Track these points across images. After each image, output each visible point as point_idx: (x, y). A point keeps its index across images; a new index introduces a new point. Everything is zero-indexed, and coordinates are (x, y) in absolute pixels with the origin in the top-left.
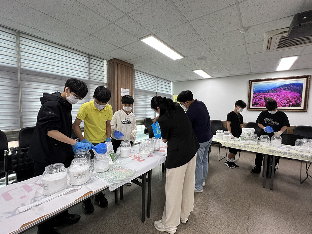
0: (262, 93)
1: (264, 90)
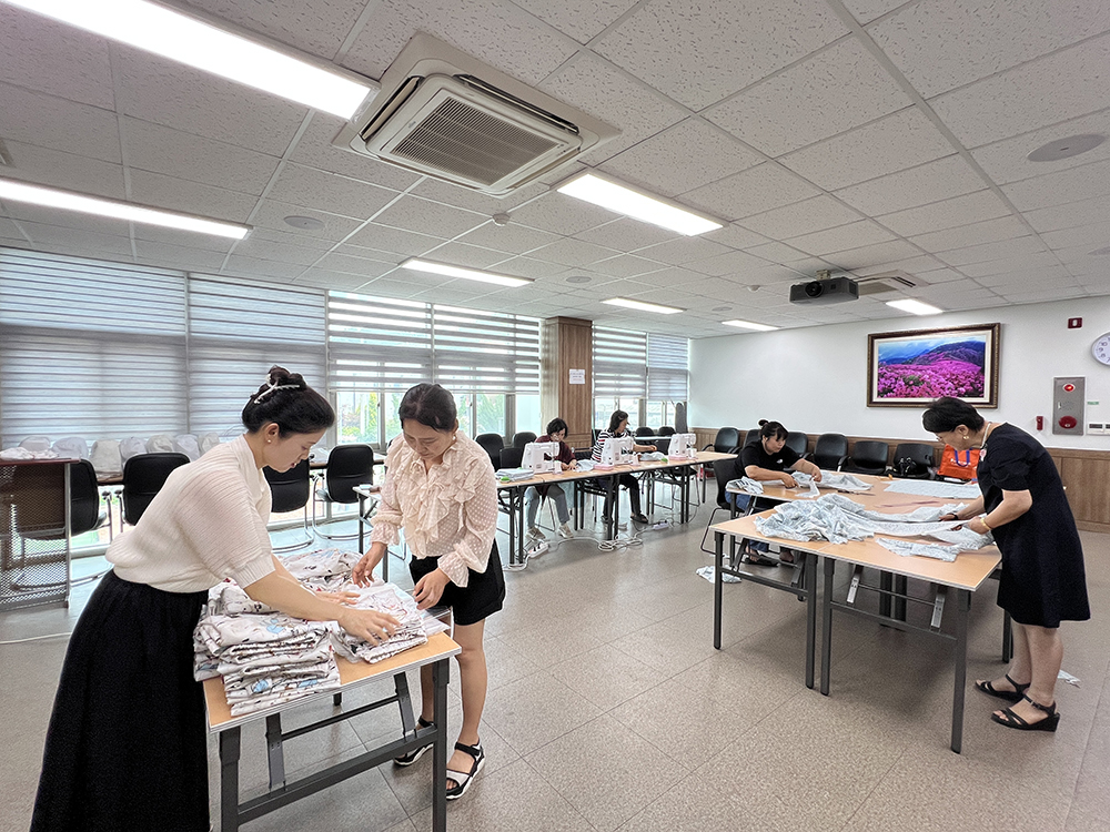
0: (899, 366)
1: (902, 357)
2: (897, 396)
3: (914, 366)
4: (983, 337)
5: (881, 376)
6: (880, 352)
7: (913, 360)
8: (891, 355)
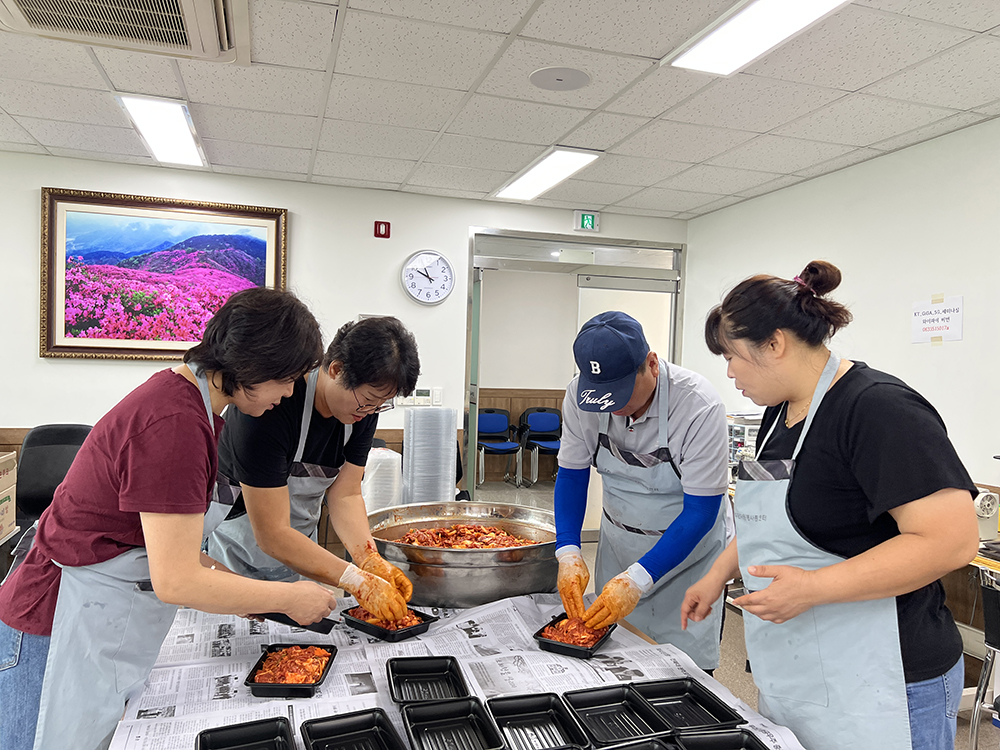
0: (111, 268)
1: (118, 250)
2: (107, 335)
3: (142, 273)
4: (263, 230)
5: (72, 287)
6: (69, 233)
8: (95, 244)
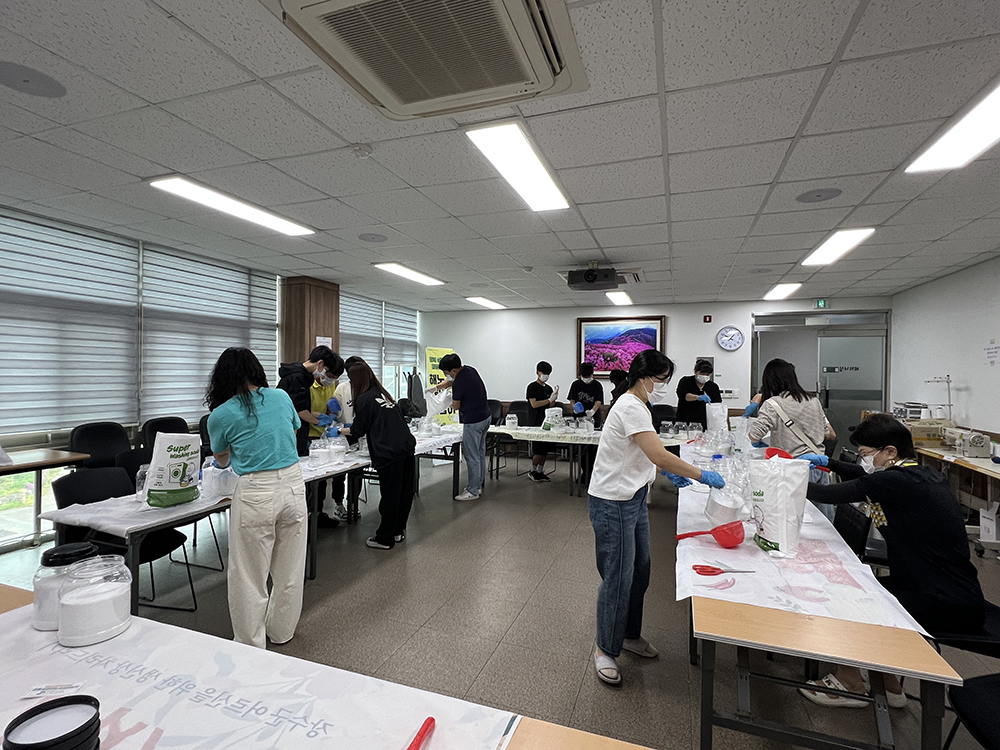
0: (599, 345)
1: (602, 338)
3: (610, 346)
4: (655, 325)
5: (587, 353)
6: (585, 333)
7: (608, 341)
8: (594, 337)
